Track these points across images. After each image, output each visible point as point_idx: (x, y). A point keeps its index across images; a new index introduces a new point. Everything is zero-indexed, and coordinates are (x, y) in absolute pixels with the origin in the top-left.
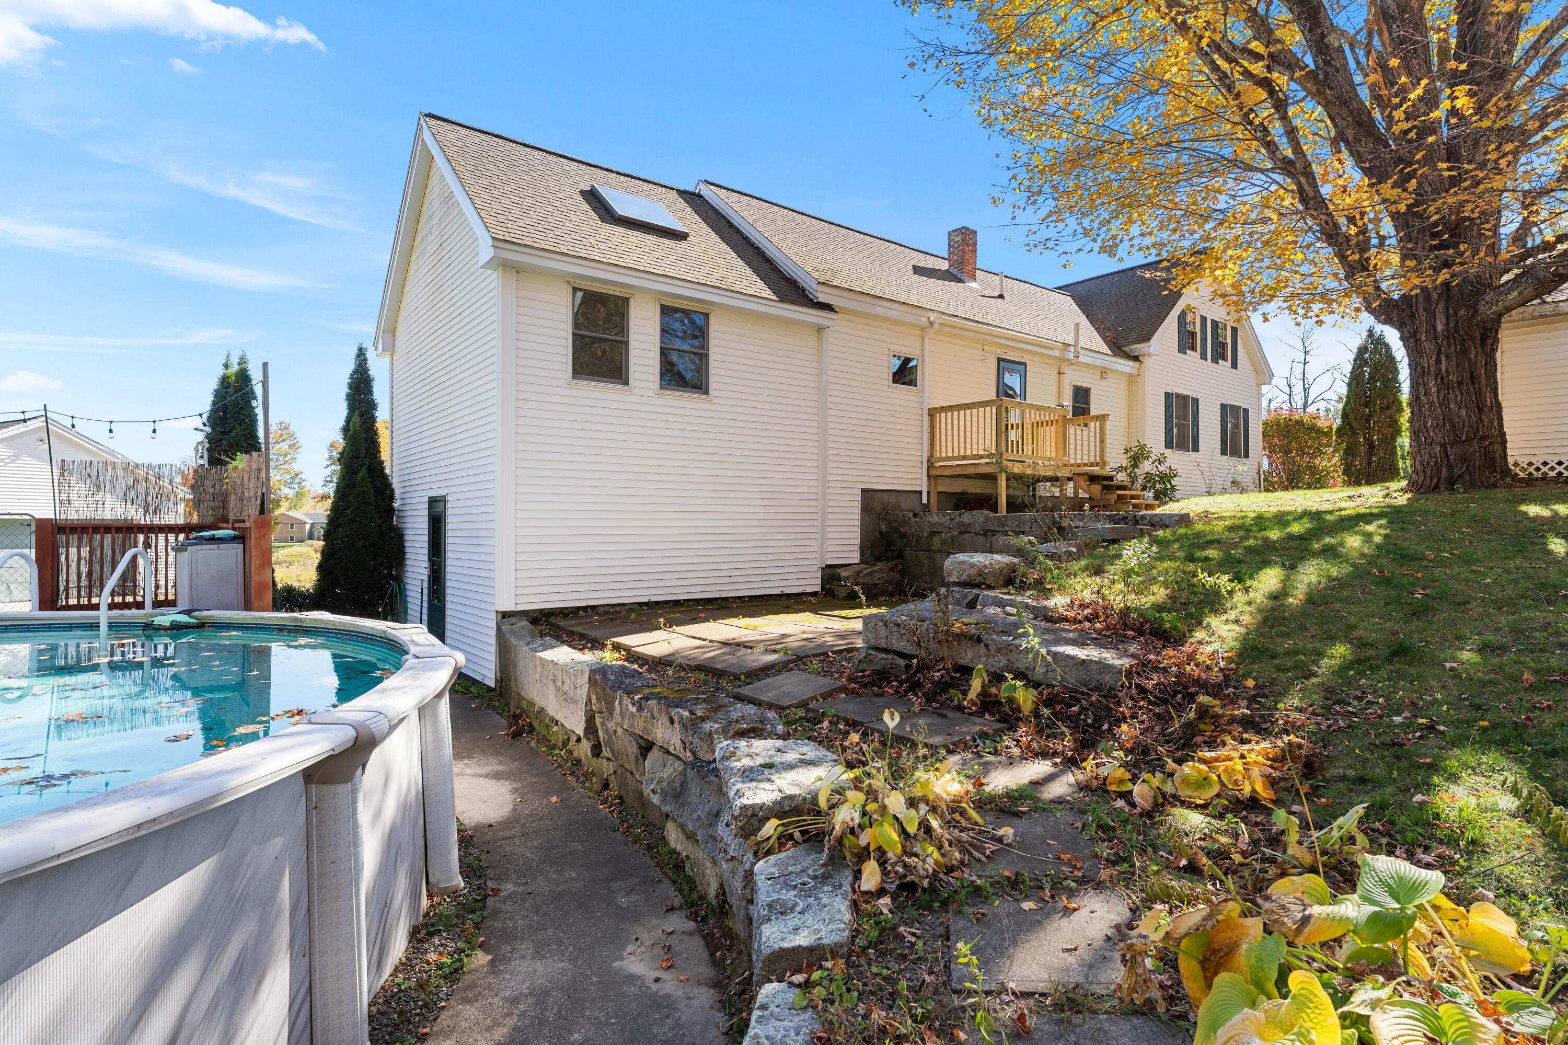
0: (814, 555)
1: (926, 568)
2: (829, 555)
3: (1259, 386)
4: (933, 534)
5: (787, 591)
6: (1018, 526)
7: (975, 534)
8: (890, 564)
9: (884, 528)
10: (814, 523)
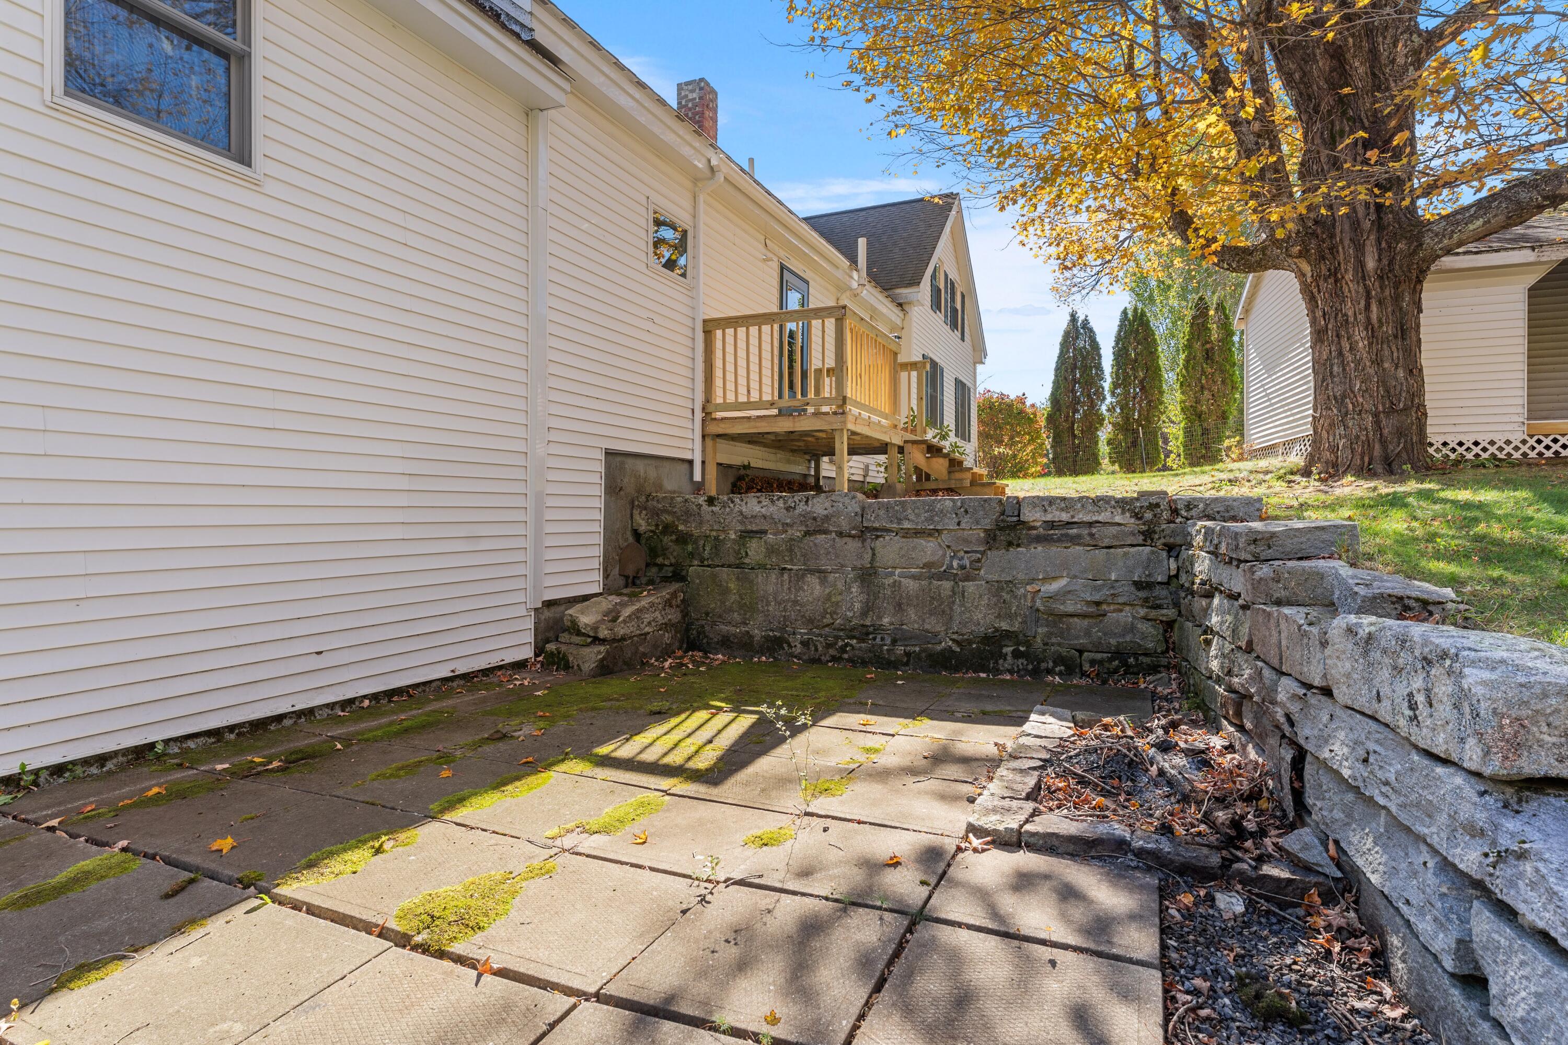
0: (520, 584)
1: (733, 598)
2: (549, 582)
3: (975, 363)
4: (747, 535)
5: (463, 668)
6: (930, 520)
7: (840, 534)
8: (665, 593)
9: (642, 524)
10: (519, 516)
